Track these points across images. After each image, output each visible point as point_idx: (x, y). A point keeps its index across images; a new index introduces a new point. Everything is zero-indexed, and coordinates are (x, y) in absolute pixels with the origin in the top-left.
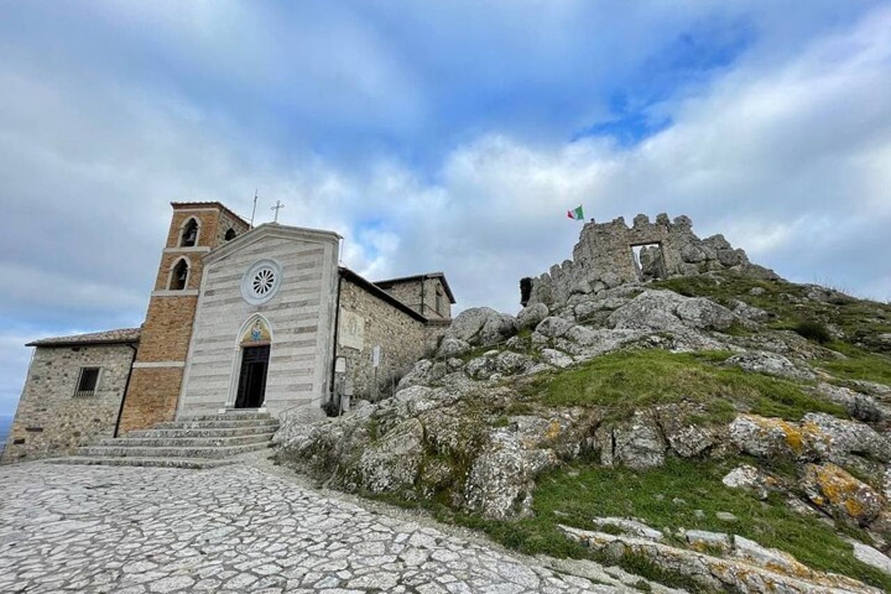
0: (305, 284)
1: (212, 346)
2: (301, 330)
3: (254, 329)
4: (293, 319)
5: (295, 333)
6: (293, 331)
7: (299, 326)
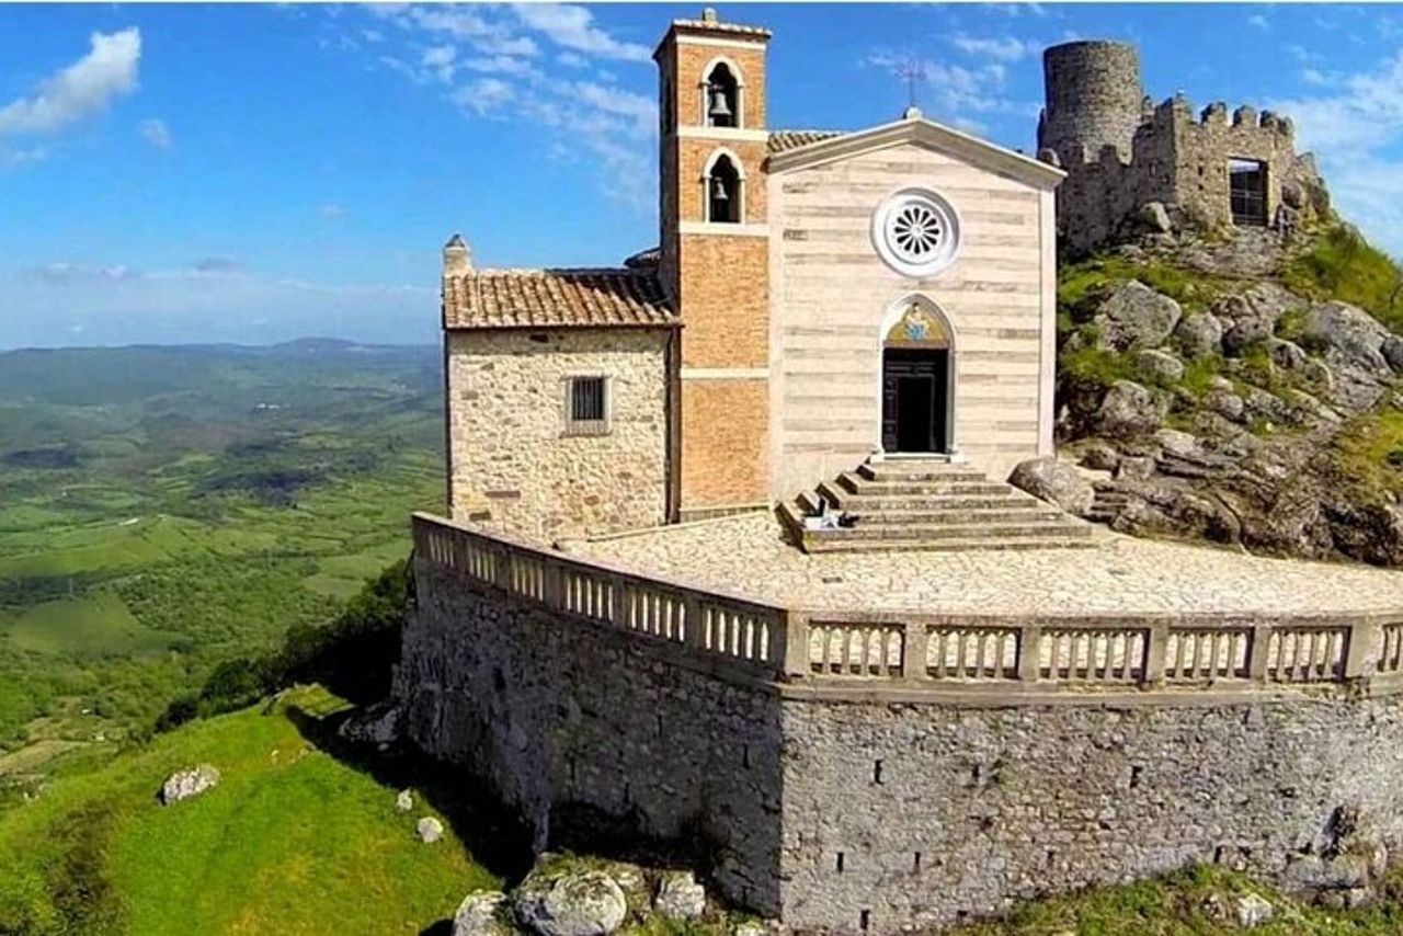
0: (1008, 252)
1: (826, 342)
2: (1011, 334)
3: (909, 317)
4: (994, 311)
5: (1000, 337)
6: (994, 333)
7: (1006, 326)
